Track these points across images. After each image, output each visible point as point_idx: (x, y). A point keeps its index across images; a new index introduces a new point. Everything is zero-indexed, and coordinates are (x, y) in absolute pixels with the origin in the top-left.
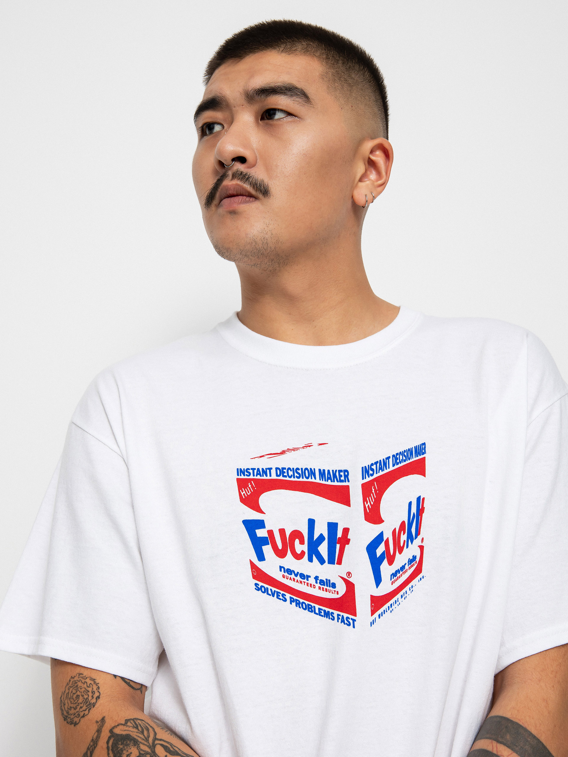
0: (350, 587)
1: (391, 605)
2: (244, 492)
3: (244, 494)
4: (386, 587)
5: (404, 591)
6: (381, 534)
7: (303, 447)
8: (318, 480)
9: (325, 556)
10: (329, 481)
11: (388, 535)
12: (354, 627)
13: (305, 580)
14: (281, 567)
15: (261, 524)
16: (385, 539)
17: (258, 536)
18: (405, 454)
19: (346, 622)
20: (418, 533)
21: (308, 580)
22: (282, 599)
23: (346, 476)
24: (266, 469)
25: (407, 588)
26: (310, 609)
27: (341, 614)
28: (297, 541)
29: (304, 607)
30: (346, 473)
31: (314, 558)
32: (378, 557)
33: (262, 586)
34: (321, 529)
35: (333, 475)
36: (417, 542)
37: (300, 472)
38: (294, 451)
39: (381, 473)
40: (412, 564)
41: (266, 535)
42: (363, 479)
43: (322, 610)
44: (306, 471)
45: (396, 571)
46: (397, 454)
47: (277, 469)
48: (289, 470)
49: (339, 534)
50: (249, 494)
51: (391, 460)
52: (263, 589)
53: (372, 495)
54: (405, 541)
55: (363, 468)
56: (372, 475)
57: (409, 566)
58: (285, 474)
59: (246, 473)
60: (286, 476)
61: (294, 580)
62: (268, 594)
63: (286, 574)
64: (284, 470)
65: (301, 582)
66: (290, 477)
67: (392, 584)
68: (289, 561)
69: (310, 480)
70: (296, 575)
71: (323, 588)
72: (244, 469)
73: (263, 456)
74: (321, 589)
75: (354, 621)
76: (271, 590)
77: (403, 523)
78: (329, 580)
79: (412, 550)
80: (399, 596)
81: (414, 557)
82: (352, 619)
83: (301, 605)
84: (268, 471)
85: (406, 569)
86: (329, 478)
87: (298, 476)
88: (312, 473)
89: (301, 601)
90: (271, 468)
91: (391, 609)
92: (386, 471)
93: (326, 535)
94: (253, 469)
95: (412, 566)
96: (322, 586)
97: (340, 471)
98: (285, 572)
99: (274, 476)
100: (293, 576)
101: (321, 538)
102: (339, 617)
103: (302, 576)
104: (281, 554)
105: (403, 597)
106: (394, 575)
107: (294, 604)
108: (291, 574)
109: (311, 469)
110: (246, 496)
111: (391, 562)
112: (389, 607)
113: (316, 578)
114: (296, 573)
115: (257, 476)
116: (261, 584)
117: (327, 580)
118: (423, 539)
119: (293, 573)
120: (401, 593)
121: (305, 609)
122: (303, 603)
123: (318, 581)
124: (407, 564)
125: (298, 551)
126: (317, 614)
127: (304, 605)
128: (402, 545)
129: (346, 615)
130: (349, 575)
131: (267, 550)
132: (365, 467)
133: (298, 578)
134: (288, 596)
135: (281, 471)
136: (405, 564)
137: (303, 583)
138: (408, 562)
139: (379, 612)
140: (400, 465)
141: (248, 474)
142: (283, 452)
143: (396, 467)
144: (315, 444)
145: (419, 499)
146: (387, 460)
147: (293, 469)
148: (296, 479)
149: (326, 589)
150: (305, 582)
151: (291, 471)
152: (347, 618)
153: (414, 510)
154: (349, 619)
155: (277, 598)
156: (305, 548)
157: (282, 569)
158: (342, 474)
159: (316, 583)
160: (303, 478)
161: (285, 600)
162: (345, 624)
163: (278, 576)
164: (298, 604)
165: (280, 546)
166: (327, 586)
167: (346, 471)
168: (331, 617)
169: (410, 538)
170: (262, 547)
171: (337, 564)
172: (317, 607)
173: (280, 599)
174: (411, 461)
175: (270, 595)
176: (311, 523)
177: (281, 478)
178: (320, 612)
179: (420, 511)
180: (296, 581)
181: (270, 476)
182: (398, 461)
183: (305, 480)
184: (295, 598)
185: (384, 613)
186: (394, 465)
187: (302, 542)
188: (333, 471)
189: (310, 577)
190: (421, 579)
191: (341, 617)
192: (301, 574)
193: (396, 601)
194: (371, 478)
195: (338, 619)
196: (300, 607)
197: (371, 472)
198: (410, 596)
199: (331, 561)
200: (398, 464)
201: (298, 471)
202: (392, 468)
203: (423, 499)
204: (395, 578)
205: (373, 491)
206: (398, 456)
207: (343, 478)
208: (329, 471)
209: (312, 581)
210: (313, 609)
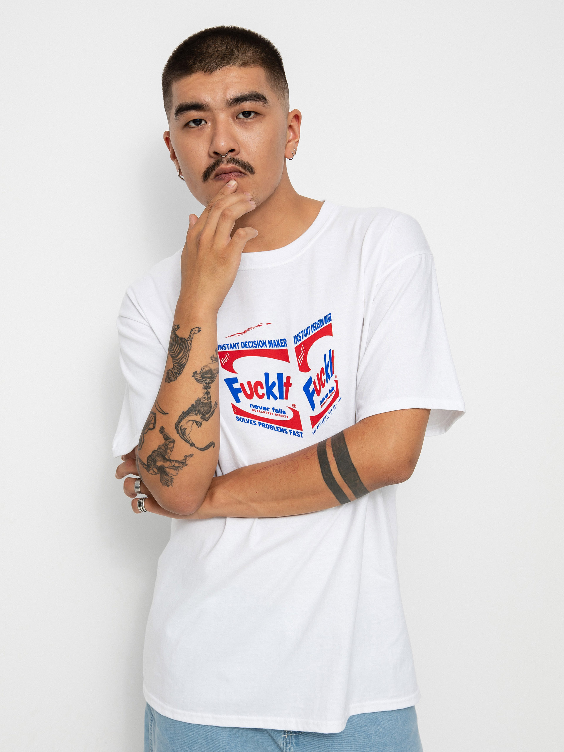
0: (296, 414)
1: (323, 419)
2: (223, 361)
3: (223, 362)
4: (318, 410)
5: (330, 409)
6: (311, 378)
7: (257, 326)
8: (268, 348)
9: (277, 395)
10: (275, 347)
11: (314, 378)
12: (302, 437)
13: (267, 411)
14: (251, 405)
15: (235, 380)
16: (313, 381)
17: (234, 388)
18: (319, 323)
19: (297, 434)
20: (332, 373)
21: (268, 410)
22: (254, 424)
23: (285, 343)
24: (235, 343)
25: (331, 407)
26: (271, 428)
27: (293, 430)
28: (259, 388)
29: (268, 427)
30: (285, 341)
31: (271, 396)
32: (311, 392)
33: (240, 418)
34: (273, 378)
35: (277, 343)
36: (333, 378)
37: (256, 343)
38: (252, 329)
39: (305, 338)
40: (332, 392)
41: (240, 387)
42: (295, 344)
43: (278, 427)
44: (261, 343)
45: (323, 399)
46: (314, 324)
47: (242, 343)
48: (250, 343)
49: (285, 381)
50: (226, 362)
51: (310, 328)
52: (241, 419)
53: (301, 353)
54: (325, 379)
55: (294, 337)
56: (300, 340)
57: (331, 394)
58: (247, 346)
59: (223, 348)
60: (248, 347)
61: (260, 411)
62: (244, 422)
63: (254, 409)
64: (246, 343)
65: (264, 412)
66: (251, 347)
67: (322, 407)
68: (255, 400)
69: (263, 348)
70: (261, 409)
71: (278, 414)
72: (222, 345)
73: (233, 335)
74: (277, 415)
75: (301, 433)
76: (246, 419)
77: (322, 368)
78: (281, 409)
79: (330, 384)
80: (327, 413)
81: (333, 388)
82: (300, 432)
83: (265, 426)
84: (237, 345)
85: (328, 396)
86: (275, 345)
87: (256, 346)
88: (264, 343)
89: (266, 423)
90: (238, 343)
91: (323, 422)
92: (308, 337)
93: (276, 382)
94: (228, 345)
95: (332, 394)
96: (277, 413)
97: (281, 340)
98: (253, 408)
99: (240, 349)
100: (259, 409)
101: (274, 384)
102: (291, 431)
103: (265, 408)
104: (250, 397)
105: (330, 413)
106: (322, 401)
107: (261, 426)
108: (258, 408)
109: (263, 341)
110: (225, 363)
111: (318, 394)
112: (322, 421)
113: (273, 409)
114: (260, 407)
115: (230, 349)
116: (240, 417)
117: (279, 409)
118: (336, 376)
119: (259, 408)
120: (328, 411)
121: (268, 428)
122: (267, 424)
123: (275, 411)
124: (329, 393)
125: (261, 394)
126: (276, 430)
127: (267, 426)
128: (323, 382)
129: (296, 431)
130: (294, 406)
131: (241, 395)
132: (296, 336)
133: (262, 410)
134: (257, 422)
135: (244, 344)
136: (328, 393)
137: (265, 413)
138: (329, 392)
139: (317, 425)
140: (316, 331)
141: (225, 348)
142: (245, 332)
143: (314, 332)
144: (264, 324)
145: (330, 351)
146: (308, 329)
147: (252, 341)
148: (254, 348)
149: (280, 415)
150: (266, 412)
151: (251, 343)
152: (297, 432)
153: (328, 359)
154: (299, 432)
155: (251, 423)
156: (264, 391)
157: (252, 406)
158: (282, 341)
159: (274, 411)
160: (259, 347)
161: (256, 424)
162: (296, 435)
163: (249, 410)
164: (264, 425)
165: (249, 392)
166: (280, 413)
167: (285, 339)
168: (284, 431)
169: (328, 377)
170: (238, 394)
171: (285, 399)
172: (276, 426)
173: (252, 424)
174: (323, 327)
175: (246, 422)
176: (267, 375)
177: (245, 349)
178: (277, 429)
179: (332, 359)
180: (261, 412)
181: (238, 348)
182: (315, 328)
183: (260, 348)
184: (261, 422)
185: (320, 425)
186: (312, 332)
187: (262, 388)
188: (277, 340)
189: (269, 408)
190: (339, 400)
191: (292, 432)
192: (264, 407)
193: (326, 417)
194: (300, 342)
195: (291, 433)
196: (265, 427)
197: (299, 338)
198: (335, 412)
199: (281, 398)
200: (315, 330)
201: (255, 343)
202: (311, 334)
203: (333, 351)
204: (323, 403)
205: (302, 351)
206: (314, 325)
207: (283, 344)
208: (274, 341)
209: (271, 411)
210: (273, 428)
